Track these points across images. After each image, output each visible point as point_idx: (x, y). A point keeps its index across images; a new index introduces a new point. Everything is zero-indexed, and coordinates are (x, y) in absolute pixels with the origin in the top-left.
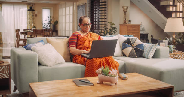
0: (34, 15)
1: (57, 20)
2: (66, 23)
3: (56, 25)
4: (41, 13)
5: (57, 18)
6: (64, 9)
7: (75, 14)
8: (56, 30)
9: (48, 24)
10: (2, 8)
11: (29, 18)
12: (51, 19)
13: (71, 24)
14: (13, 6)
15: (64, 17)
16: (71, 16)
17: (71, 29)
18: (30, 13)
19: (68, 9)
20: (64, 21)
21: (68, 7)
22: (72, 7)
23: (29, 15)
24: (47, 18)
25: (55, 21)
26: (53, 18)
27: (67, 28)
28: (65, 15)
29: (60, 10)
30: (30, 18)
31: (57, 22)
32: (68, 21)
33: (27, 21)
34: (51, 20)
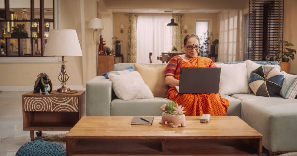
0: (183, 30)
1: (217, 38)
2: (228, 43)
3: (216, 47)
4: (193, 28)
5: (218, 35)
6: (226, 21)
7: (241, 28)
8: (216, 53)
9: (205, 44)
10: (137, 22)
11: (174, 36)
12: (209, 36)
13: (235, 45)
14: (153, 18)
15: (226, 33)
16: (236, 31)
17: (235, 53)
18: (176, 28)
19: (231, 20)
20: (226, 40)
21: (231, 17)
22: (236, 18)
23: (175, 32)
24: (203, 35)
25: (214, 39)
26: (212, 34)
27: (230, 52)
28: (228, 30)
29: (222, 23)
30: (176, 36)
31: (216, 42)
32: (231, 40)
33: (173, 40)
34: (208, 38)
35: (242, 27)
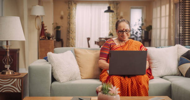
0: (119, 17)
1: (150, 24)
2: (161, 28)
3: (149, 32)
4: (128, 15)
5: (151, 22)
6: (159, 8)
7: (172, 15)
8: (149, 38)
9: (139, 30)
10: (76, 8)
11: (111, 22)
12: (143, 22)
13: (167, 30)
14: (91, 5)
15: (159, 20)
16: (167, 18)
17: (167, 38)
18: (112, 15)
19: (163, 7)
20: (158, 26)
21: (164, 5)
22: (168, 6)
23: (111, 18)
24: (137, 21)
25: (148, 25)
26: (146, 21)
27: (162, 37)
28: (161, 17)
29: (154, 10)
30: (112, 22)
31: (150, 28)
32: (163, 25)
33: (109, 26)
34: (142, 24)
35: (173, 13)
